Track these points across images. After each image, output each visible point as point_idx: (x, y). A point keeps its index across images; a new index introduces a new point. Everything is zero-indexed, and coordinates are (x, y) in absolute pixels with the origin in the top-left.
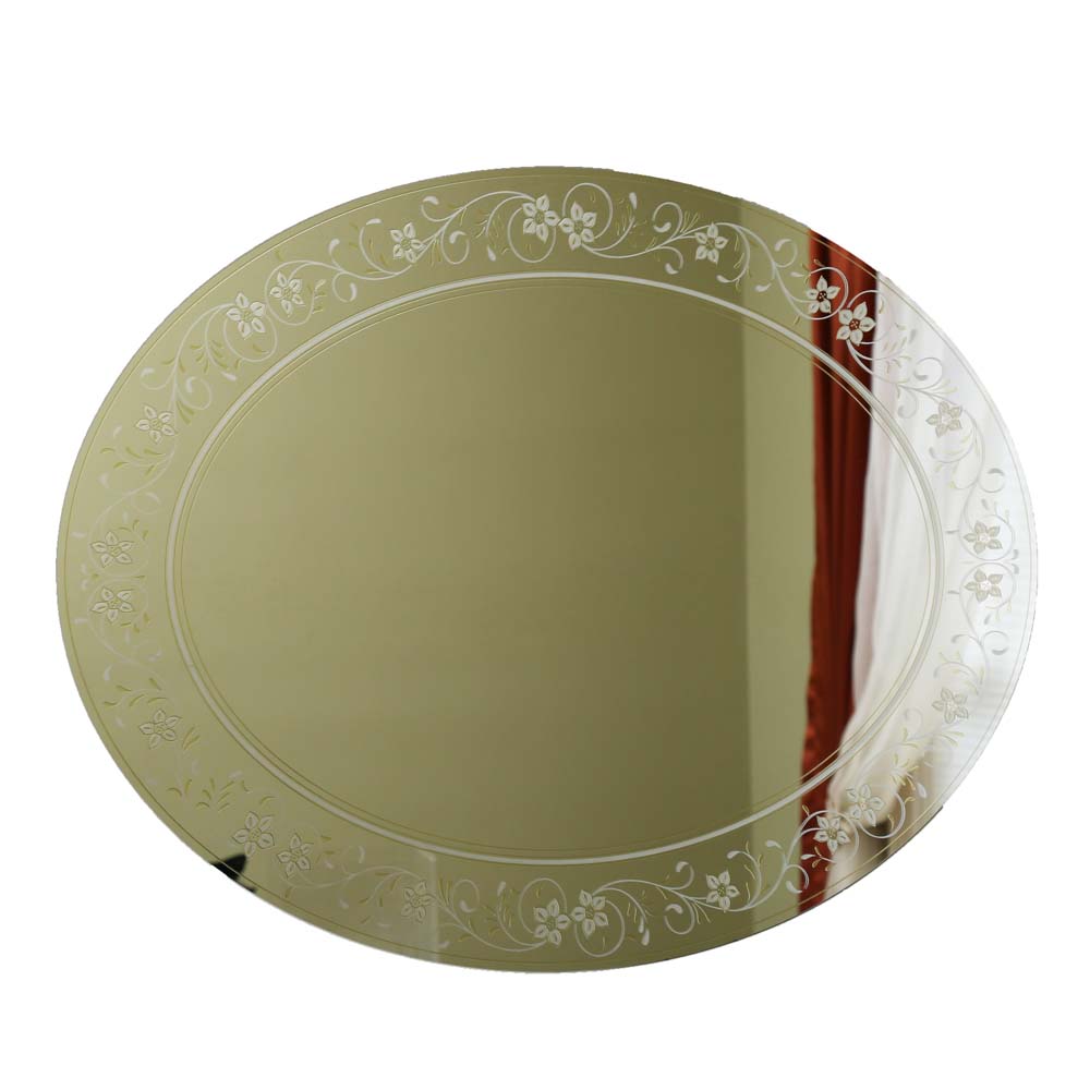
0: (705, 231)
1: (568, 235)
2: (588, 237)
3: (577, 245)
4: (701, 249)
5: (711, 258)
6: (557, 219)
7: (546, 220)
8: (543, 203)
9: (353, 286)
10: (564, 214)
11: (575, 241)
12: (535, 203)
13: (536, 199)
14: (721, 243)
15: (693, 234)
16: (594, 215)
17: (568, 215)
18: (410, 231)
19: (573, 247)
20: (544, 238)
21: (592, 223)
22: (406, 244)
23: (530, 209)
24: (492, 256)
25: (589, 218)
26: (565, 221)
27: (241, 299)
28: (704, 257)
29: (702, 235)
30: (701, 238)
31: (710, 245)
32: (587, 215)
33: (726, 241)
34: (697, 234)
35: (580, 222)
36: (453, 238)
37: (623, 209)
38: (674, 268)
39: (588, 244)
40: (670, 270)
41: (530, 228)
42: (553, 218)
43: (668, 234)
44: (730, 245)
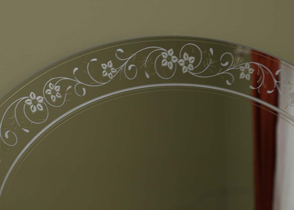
0: (244, 66)
1: (182, 67)
2: (191, 68)
3: (186, 71)
4: (242, 74)
5: (247, 78)
6: (177, 60)
7: (172, 60)
8: (171, 52)
9: (84, 89)
10: (180, 57)
11: (185, 70)
12: (167, 52)
13: (168, 50)
14: (251, 71)
15: (238, 67)
16: (194, 58)
17: (182, 58)
18: (110, 64)
19: (184, 72)
20: (171, 68)
21: (193, 62)
22: (108, 70)
23: (165, 55)
24: (148, 76)
25: (191, 59)
26: (181, 60)
27: (32, 95)
28: (243, 77)
29: (242, 67)
30: (242, 69)
31: (246, 72)
32: (191, 58)
33: (253, 70)
34: (241, 67)
35: (187, 61)
36: (130, 68)
37: (207, 55)
38: (230, 82)
39: (192, 71)
40: (228, 83)
41: (165, 63)
42: (175, 59)
43: (227, 67)
44: (255, 72)
